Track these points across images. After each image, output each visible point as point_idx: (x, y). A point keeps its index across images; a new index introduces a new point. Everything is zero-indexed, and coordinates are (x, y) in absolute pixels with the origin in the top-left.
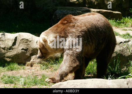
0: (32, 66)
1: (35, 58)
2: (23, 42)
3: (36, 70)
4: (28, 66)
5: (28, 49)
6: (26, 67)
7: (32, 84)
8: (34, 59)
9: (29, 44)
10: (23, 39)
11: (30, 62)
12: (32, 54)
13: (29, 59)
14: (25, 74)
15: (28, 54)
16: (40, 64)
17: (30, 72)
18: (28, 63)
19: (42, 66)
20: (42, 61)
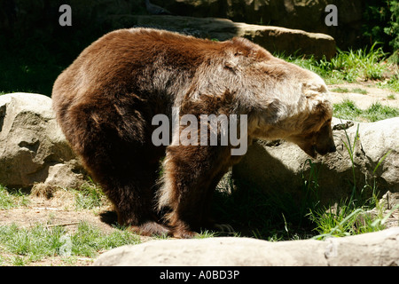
0: (49, 196)
1: (60, 172)
2: (25, 122)
3: (62, 208)
4: (38, 195)
5: (38, 142)
6: (33, 199)
7: (46, 250)
8: (55, 176)
9: (41, 129)
10: (25, 113)
11: (45, 185)
12: (51, 161)
13: (41, 173)
14: (27, 219)
15: (39, 159)
16: (75, 192)
17: (41, 214)
18: (39, 186)
19: (80, 195)
20: (81, 181)
